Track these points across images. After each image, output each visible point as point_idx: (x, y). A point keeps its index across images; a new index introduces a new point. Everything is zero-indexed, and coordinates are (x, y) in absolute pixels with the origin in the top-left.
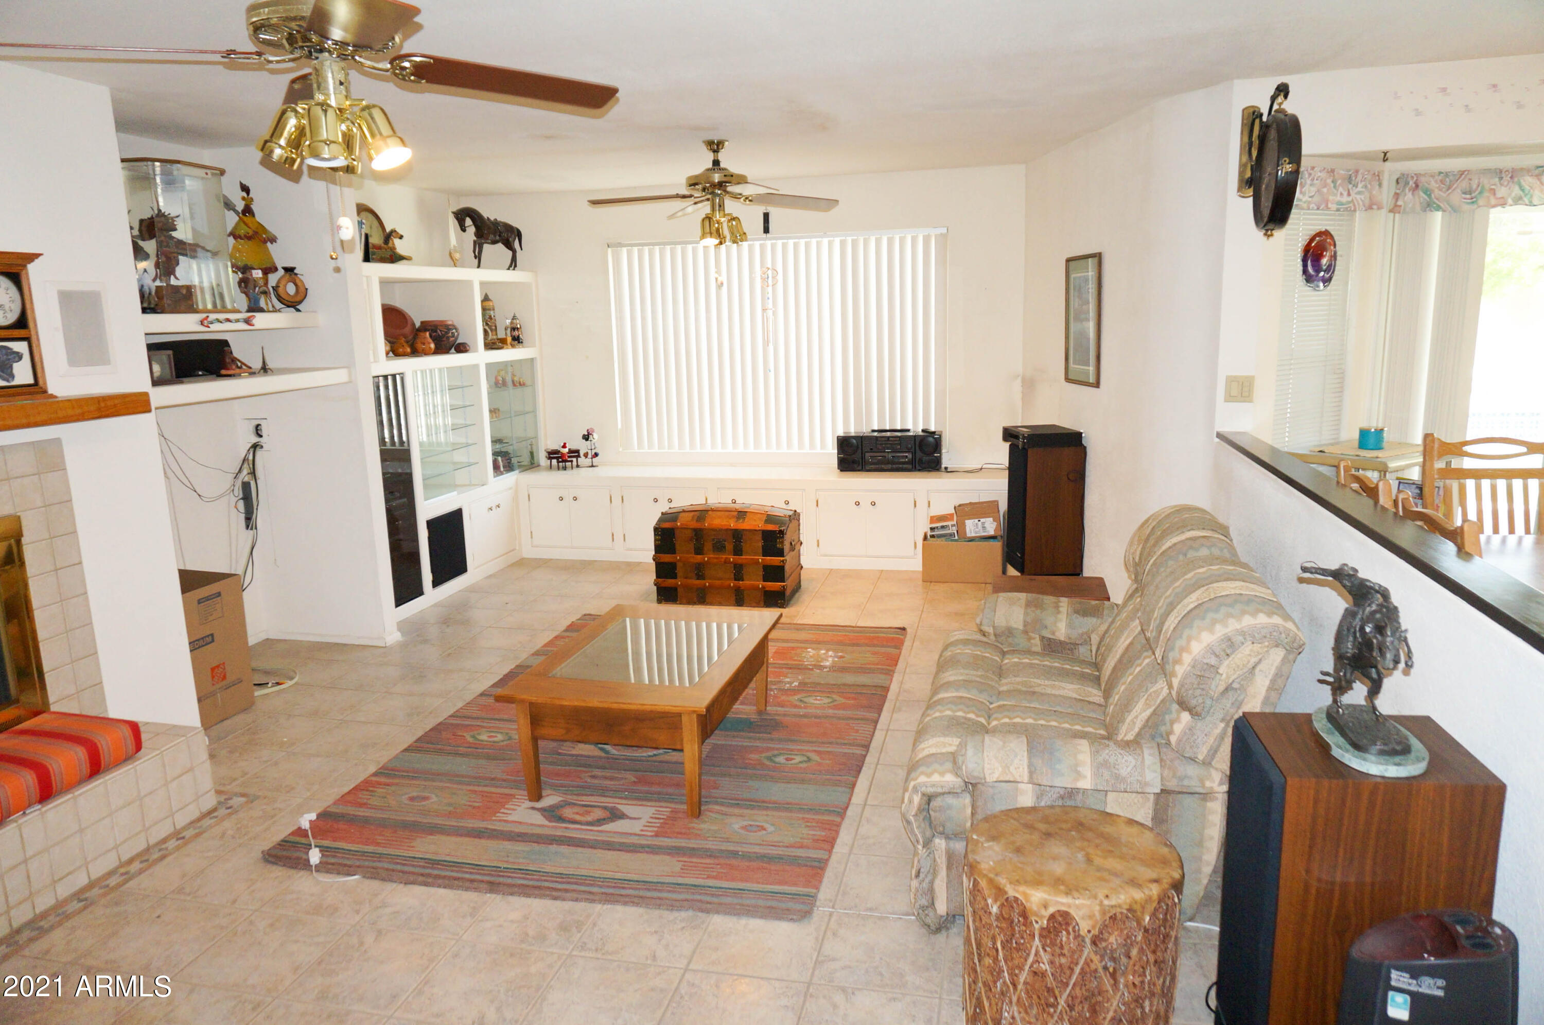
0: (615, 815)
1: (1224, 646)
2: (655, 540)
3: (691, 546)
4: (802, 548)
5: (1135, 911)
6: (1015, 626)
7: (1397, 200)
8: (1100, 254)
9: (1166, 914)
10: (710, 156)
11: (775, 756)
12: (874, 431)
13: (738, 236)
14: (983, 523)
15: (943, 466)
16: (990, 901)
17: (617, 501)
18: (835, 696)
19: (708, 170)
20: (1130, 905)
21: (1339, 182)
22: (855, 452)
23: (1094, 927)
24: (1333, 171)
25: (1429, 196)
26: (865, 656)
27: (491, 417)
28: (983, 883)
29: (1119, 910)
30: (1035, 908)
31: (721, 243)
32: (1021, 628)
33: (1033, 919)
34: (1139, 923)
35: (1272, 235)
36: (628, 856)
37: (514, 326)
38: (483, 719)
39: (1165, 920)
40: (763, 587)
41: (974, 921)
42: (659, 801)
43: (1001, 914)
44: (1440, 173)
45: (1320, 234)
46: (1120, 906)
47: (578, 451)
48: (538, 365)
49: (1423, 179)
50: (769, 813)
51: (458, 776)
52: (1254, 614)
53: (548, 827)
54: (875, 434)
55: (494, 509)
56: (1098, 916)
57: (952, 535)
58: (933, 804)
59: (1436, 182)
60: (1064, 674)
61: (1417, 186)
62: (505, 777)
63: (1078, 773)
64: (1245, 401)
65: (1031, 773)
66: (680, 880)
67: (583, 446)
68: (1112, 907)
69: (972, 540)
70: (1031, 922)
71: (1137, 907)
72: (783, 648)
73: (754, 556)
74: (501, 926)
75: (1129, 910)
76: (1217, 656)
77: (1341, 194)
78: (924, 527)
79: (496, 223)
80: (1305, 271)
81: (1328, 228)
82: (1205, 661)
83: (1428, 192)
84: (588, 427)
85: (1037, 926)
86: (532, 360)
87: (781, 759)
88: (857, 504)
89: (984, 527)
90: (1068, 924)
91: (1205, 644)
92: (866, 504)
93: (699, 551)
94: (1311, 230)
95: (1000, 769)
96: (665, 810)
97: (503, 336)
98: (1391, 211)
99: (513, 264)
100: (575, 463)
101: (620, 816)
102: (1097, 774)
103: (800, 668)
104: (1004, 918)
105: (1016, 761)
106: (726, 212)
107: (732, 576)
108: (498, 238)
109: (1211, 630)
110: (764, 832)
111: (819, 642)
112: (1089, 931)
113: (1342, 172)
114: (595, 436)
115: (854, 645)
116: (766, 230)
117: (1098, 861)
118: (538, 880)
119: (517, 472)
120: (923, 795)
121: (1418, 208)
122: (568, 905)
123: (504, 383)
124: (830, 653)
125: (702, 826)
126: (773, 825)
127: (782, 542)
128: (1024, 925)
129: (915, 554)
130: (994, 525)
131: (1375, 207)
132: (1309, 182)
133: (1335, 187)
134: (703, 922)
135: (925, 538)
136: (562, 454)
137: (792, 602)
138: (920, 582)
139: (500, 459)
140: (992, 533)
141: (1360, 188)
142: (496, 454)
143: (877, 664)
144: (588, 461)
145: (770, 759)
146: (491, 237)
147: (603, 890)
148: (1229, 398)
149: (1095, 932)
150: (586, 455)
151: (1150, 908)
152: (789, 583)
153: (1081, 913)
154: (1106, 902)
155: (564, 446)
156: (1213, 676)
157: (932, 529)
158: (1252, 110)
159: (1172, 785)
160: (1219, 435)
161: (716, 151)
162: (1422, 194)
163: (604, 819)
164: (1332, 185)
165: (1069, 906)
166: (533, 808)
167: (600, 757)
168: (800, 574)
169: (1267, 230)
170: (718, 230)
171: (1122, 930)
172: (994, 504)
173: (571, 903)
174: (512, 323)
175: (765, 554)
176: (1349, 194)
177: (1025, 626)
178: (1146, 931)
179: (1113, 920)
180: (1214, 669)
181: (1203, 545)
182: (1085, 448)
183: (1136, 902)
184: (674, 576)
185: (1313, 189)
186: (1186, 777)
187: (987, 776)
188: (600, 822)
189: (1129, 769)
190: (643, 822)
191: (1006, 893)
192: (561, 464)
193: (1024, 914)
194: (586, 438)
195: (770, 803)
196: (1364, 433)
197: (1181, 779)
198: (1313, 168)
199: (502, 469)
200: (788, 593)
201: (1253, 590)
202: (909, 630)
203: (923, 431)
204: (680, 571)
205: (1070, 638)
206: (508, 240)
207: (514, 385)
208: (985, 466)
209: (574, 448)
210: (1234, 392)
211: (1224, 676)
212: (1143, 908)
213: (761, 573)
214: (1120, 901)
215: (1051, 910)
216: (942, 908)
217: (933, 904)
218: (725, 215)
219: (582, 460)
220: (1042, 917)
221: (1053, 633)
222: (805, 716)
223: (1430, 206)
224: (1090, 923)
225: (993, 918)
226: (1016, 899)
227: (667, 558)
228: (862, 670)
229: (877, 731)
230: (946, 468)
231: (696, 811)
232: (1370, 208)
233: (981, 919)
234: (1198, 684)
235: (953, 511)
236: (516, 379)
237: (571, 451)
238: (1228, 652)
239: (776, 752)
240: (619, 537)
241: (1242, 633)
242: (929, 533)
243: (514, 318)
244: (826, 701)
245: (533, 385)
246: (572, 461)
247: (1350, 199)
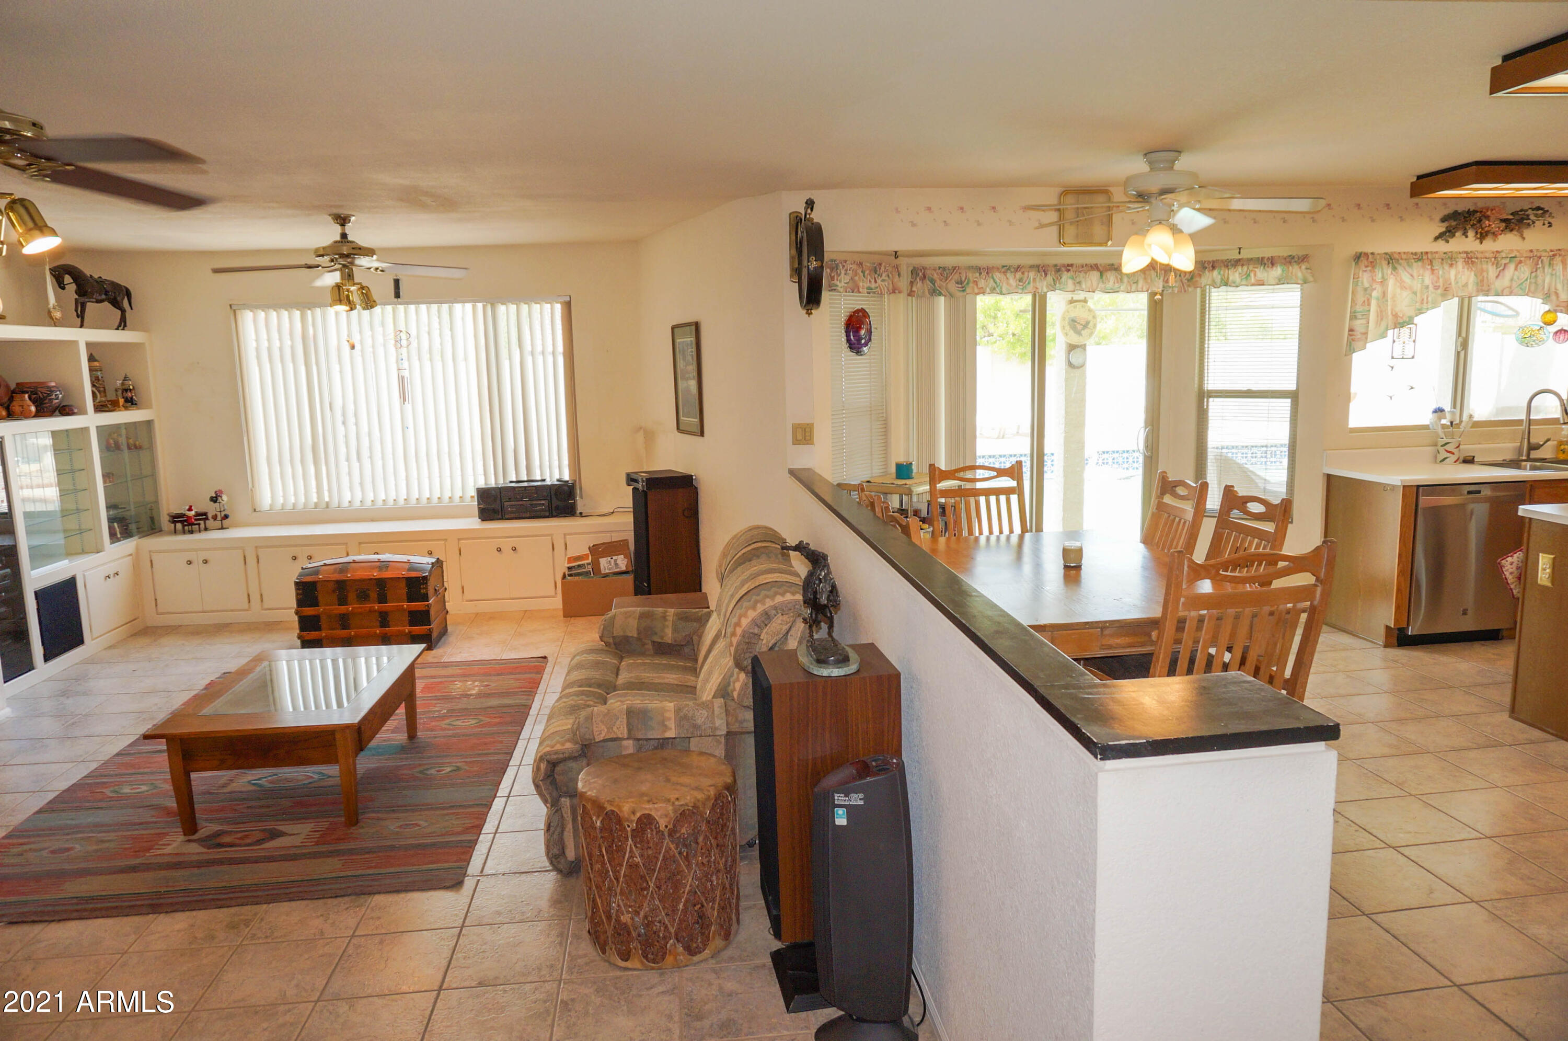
0: (274, 834)
1: (763, 619)
2: (297, 594)
3: (334, 597)
4: (446, 594)
5: (698, 807)
6: (630, 635)
7: (912, 286)
8: (697, 325)
9: (723, 809)
10: (338, 229)
11: (428, 769)
12: (511, 482)
13: (369, 303)
14: (616, 560)
15: (578, 512)
16: (594, 818)
17: (251, 561)
18: (481, 717)
19: (336, 242)
20: (694, 804)
21: (867, 272)
22: (495, 500)
23: (669, 822)
24: (861, 264)
25: (934, 284)
26: (510, 682)
27: (105, 482)
28: (589, 806)
29: (686, 808)
30: (627, 816)
31: (352, 309)
32: (635, 635)
33: (626, 824)
34: (702, 816)
35: (811, 313)
36: (287, 864)
37: (126, 387)
38: (121, 775)
39: (722, 814)
40: (410, 632)
41: (586, 839)
42: (317, 818)
43: (604, 826)
44: (940, 268)
45: (858, 311)
46: (687, 805)
47: (205, 514)
48: (157, 426)
49: (928, 272)
50: (423, 813)
51: (103, 826)
52: (783, 595)
53: (206, 853)
54: (513, 485)
55: (112, 576)
56: (672, 815)
57: (588, 573)
58: (558, 769)
59: (937, 274)
60: (670, 668)
61: (925, 277)
62: (154, 819)
63: (666, 726)
64: (808, 444)
65: (629, 731)
66: (342, 874)
67: (211, 509)
68: (682, 805)
69: (606, 576)
70: (625, 828)
71: (700, 804)
72: (432, 683)
73: (400, 604)
74: (167, 936)
75: (693, 807)
76: (759, 627)
77: (870, 281)
78: (562, 566)
79: (100, 282)
80: (848, 340)
81: (864, 307)
82: (751, 631)
83: (933, 281)
84: (217, 489)
85: (629, 829)
86: (149, 423)
87: (433, 771)
88: (499, 550)
89: (616, 564)
90: (651, 824)
91: (750, 619)
92: (507, 549)
93: (343, 601)
94: (851, 308)
95: (606, 730)
96: (324, 824)
97: (114, 398)
98: (909, 295)
99: (123, 324)
100: (202, 526)
101: (282, 834)
102: (679, 726)
103: (447, 698)
104: (606, 829)
105: (618, 723)
106: (356, 281)
107: (378, 624)
108: (104, 297)
109: (754, 608)
110: (418, 828)
111: (464, 675)
112: (666, 827)
113: (868, 265)
114: (225, 497)
115: (498, 675)
116: (397, 295)
117: (674, 779)
118: (201, 895)
119: (136, 538)
120: (548, 762)
121: (927, 293)
122: (233, 910)
123: (118, 447)
124: (476, 683)
125: (361, 831)
126: (426, 821)
127: (426, 588)
128: (620, 831)
129: (556, 594)
130: (625, 561)
131: (897, 291)
132: (843, 272)
133: (864, 276)
134: (366, 901)
135: (564, 577)
136: (188, 517)
137: (440, 644)
138: (562, 618)
139: (116, 524)
140: (624, 568)
141: (884, 277)
142: (111, 520)
143: (521, 688)
144: (218, 524)
145: (421, 772)
146: (96, 296)
147: (266, 893)
148: (796, 442)
149: (670, 826)
150: (215, 518)
151: (710, 804)
152: (435, 625)
153: (659, 813)
154: (677, 803)
155: (190, 509)
156: (755, 641)
157: (570, 568)
158: (795, 215)
159: (735, 728)
160: (792, 472)
161: (343, 225)
162: (928, 282)
163: (263, 839)
164: (862, 275)
165: (651, 810)
166: (190, 841)
167: (255, 791)
168: (446, 619)
169: (808, 310)
170: (348, 296)
171: (690, 823)
172: (625, 542)
173: (237, 908)
174: (123, 384)
175: (410, 599)
176: (876, 282)
177: (638, 634)
178: (708, 822)
179: (683, 816)
180: (758, 636)
181: (763, 553)
182: (696, 488)
183: (698, 801)
184: (319, 629)
185: (847, 279)
186: (745, 720)
187: (596, 737)
188: (259, 842)
189: (703, 719)
190: (303, 836)
191: (605, 809)
192: (186, 528)
193: (619, 821)
194: (214, 499)
195: (423, 805)
196: (899, 467)
197: (741, 722)
198: (845, 262)
199: (119, 536)
200: (435, 635)
201: (786, 578)
202: (550, 659)
203: (558, 480)
204: (324, 622)
205: (675, 641)
206: (115, 298)
207: (129, 448)
208: (616, 510)
209: (201, 510)
210: (799, 437)
211: (764, 642)
212: (704, 804)
213: (407, 618)
214: (687, 801)
215: (638, 815)
216: (571, 854)
217: (564, 853)
218: (354, 284)
219: (210, 523)
220: (632, 821)
221: (662, 637)
222: (454, 736)
223: (935, 292)
224: (667, 820)
225: (598, 831)
226: (613, 811)
227: (309, 611)
228: (506, 694)
229: (520, 741)
230: (581, 513)
231: (353, 820)
232: (894, 292)
233: (590, 835)
234: (747, 649)
235: (588, 552)
236: (131, 441)
237: (198, 514)
238: (766, 622)
239: (426, 767)
240: (255, 598)
241: (775, 608)
242: (567, 573)
243: (126, 378)
244: (473, 722)
245: (151, 447)
246: (199, 524)
247: (877, 285)
